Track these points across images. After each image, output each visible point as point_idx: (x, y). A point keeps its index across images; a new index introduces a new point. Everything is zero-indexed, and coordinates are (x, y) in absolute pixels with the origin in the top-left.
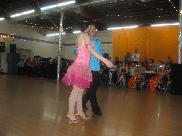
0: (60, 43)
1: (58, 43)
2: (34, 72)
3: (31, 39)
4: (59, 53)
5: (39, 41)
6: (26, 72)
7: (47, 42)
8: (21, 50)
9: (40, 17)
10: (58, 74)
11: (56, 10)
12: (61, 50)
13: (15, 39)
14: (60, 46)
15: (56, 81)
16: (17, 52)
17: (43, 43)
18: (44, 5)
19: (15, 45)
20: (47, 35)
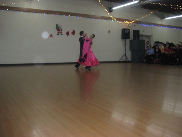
3: (151, 24)
5: (157, 26)
7: (165, 26)
8: (141, 36)
13: (136, 24)
16: (141, 38)
19: (138, 31)
20: (166, 19)
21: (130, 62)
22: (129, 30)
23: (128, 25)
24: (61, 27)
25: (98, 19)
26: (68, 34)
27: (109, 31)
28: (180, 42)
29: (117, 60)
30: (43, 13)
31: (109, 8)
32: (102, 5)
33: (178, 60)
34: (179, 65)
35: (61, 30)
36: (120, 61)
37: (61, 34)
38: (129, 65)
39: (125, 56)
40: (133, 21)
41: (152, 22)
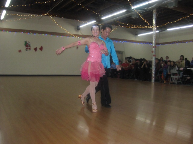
0: (154, 42)
1: (152, 43)
2: (127, 74)
3: (123, 40)
4: (154, 53)
5: (130, 42)
6: (119, 73)
7: (139, 42)
9: (131, 17)
10: (153, 76)
11: (148, 8)
12: (155, 50)
14: (154, 46)
15: (151, 83)
17: (135, 44)
18: (135, 3)
20: (139, 35)
24: (29, 44)
25: (66, 36)
26: (36, 49)
27: (77, 47)
30: (13, 31)
35: (30, 46)
37: (30, 50)
41: (124, 39)
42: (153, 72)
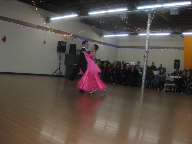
0: (147, 47)
4: (146, 59)
5: (95, 42)
7: (102, 43)
8: (78, 50)
10: (143, 81)
12: (148, 54)
13: (74, 38)
14: (146, 50)
15: (141, 89)
19: (75, 46)
20: (105, 36)
21: (64, 76)
22: (66, 43)
23: (65, 38)
25: (34, 28)
27: (45, 42)
28: (116, 61)
29: (50, 73)
31: (47, 18)
32: (39, 14)
33: (111, 78)
34: (112, 83)
36: (53, 74)
38: (63, 80)
39: (58, 70)
40: (70, 34)
41: (90, 38)
42: (144, 78)
